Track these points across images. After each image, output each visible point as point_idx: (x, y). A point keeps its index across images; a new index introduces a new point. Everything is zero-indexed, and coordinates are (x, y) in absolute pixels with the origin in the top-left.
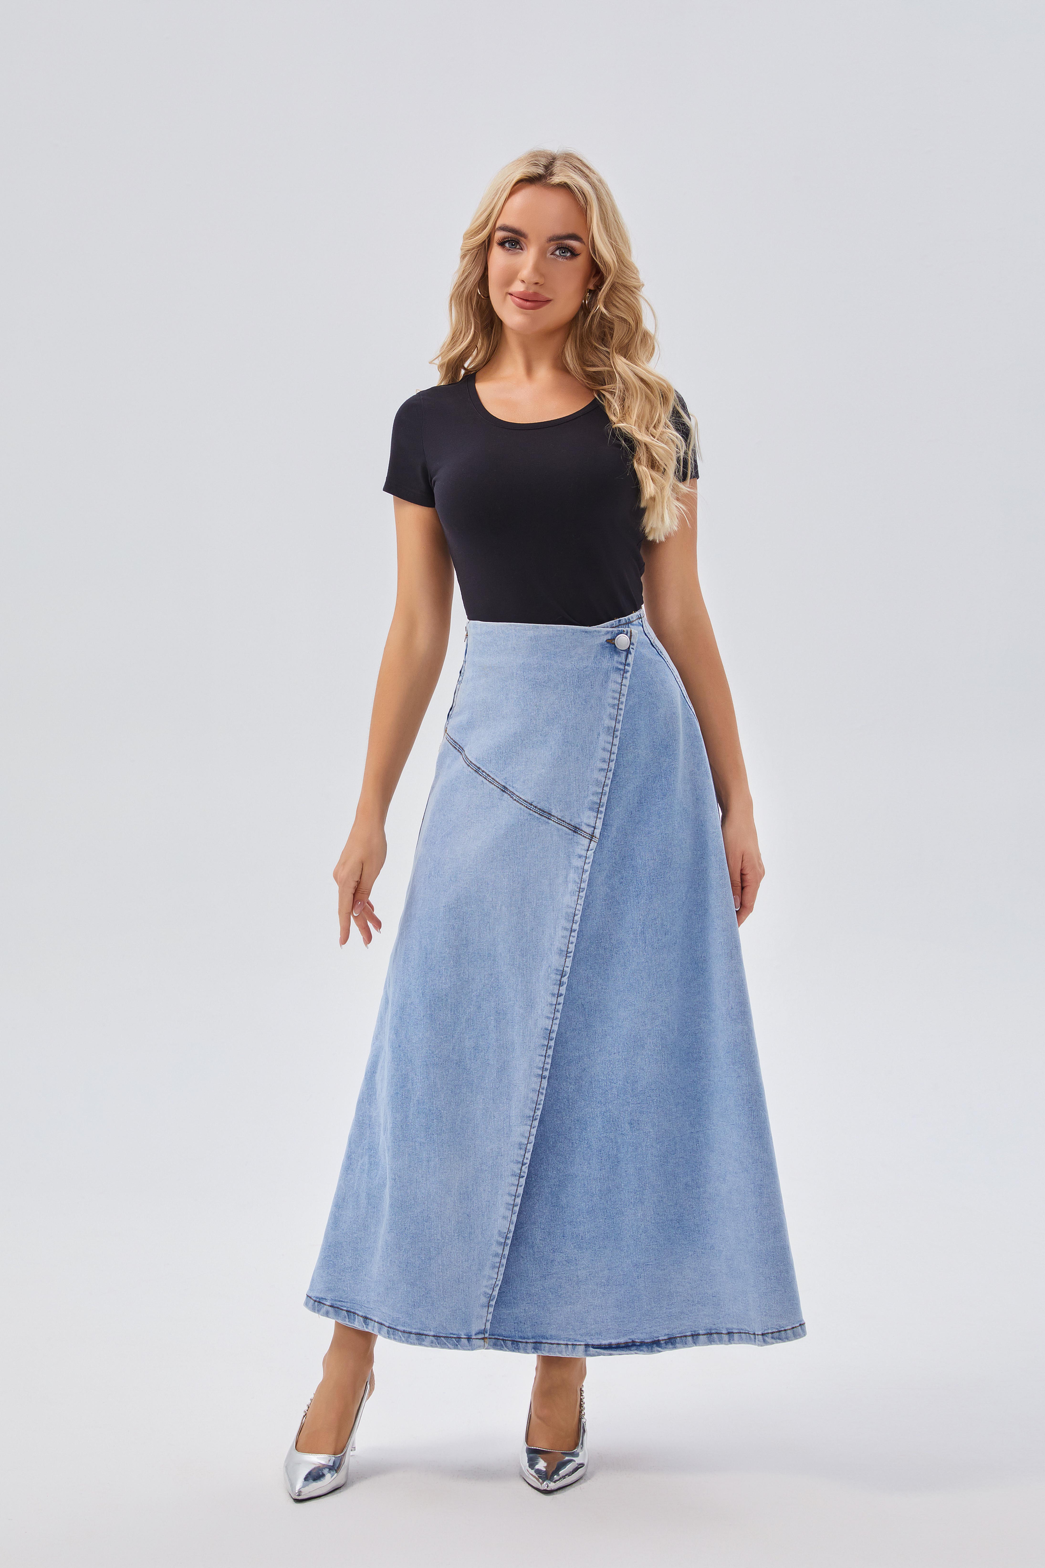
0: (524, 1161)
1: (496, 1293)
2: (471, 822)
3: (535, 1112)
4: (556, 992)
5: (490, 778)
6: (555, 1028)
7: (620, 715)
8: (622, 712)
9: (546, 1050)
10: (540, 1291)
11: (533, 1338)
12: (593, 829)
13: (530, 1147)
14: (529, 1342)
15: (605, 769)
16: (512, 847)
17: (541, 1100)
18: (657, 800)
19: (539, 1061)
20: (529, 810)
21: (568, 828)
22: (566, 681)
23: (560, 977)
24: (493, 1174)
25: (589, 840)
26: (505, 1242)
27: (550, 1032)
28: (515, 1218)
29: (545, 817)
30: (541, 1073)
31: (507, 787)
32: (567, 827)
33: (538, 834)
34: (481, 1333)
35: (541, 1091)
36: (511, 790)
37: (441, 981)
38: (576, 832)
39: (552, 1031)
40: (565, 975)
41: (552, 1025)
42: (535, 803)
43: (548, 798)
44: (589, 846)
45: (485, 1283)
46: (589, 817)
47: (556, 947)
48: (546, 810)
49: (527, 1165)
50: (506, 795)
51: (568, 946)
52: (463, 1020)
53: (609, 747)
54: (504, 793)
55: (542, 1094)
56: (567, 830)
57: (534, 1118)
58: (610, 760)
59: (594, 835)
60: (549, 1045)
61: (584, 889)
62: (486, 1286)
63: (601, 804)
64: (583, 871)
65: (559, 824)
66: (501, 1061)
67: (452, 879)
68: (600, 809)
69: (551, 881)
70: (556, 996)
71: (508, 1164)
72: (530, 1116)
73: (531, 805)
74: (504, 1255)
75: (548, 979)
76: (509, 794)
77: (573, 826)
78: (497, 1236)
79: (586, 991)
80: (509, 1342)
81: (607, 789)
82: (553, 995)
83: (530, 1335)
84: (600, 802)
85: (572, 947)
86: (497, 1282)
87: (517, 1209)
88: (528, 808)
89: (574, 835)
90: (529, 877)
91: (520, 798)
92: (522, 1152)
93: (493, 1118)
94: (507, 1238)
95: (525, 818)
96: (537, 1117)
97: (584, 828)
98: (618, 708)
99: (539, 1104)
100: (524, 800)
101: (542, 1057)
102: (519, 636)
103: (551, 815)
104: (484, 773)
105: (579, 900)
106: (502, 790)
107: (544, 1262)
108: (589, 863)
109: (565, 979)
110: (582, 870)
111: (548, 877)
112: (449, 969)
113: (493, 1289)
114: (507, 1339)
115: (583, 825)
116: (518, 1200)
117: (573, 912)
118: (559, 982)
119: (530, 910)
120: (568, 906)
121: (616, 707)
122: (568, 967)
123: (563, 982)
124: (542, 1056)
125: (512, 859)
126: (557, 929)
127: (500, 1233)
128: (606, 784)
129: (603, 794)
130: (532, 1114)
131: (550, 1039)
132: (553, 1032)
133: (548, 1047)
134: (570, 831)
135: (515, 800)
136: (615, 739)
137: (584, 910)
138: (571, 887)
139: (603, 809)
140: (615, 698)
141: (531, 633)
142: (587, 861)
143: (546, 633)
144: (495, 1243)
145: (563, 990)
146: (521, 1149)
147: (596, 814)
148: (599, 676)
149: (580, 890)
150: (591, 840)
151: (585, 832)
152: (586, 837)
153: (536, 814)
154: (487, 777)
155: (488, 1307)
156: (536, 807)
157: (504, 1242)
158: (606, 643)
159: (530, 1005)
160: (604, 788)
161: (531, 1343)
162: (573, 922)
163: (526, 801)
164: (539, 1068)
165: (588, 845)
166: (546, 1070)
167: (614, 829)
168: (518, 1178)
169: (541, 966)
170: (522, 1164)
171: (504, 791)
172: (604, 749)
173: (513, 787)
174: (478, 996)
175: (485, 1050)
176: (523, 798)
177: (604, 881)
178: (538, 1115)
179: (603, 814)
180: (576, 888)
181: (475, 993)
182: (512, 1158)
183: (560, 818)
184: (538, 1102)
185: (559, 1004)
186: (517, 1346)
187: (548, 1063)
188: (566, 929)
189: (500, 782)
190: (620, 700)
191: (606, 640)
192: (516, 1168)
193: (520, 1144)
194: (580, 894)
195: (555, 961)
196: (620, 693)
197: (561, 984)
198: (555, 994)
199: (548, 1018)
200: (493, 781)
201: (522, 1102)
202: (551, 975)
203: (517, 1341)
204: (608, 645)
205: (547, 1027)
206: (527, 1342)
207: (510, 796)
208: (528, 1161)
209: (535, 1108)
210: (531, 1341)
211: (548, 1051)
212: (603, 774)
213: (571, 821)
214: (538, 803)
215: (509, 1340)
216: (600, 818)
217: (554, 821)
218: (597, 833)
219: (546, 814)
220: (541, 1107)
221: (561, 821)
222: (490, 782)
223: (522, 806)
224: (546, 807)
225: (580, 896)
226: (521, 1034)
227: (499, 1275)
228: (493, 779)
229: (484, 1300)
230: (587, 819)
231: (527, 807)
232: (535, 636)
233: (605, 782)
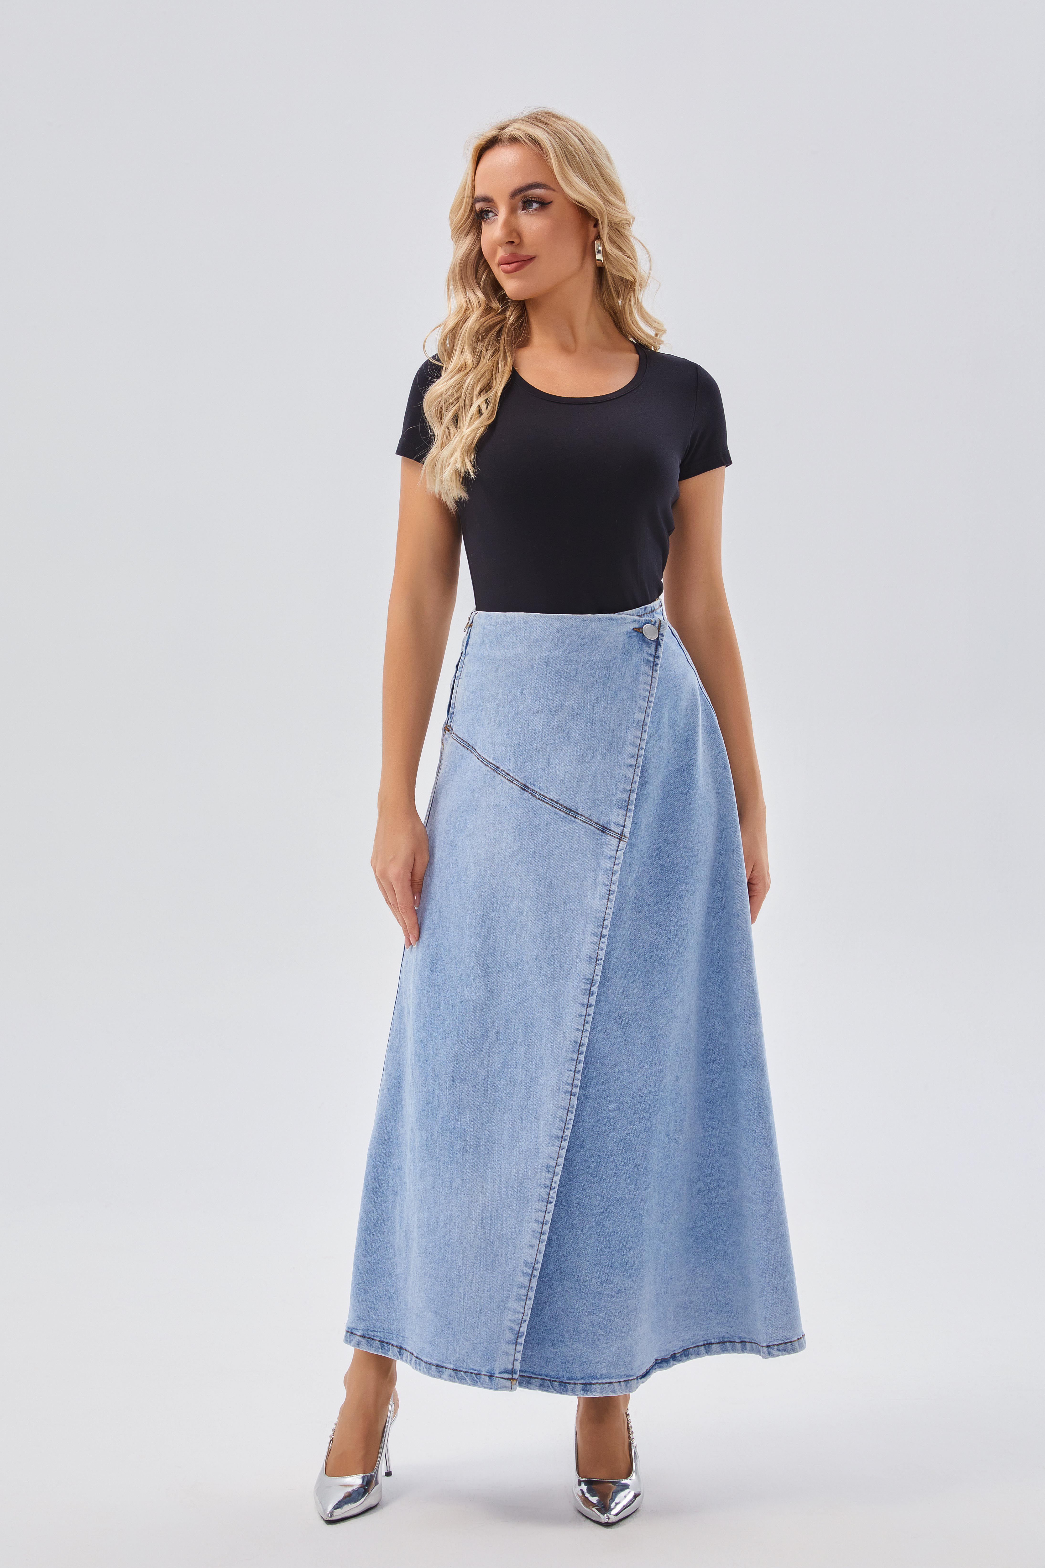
0: (552, 1185)
1: (524, 1329)
2: (490, 823)
3: (564, 1132)
4: (586, 1002)
5: (509, 777)
6: (585, 1041)
7: (650, 708)
8: (652, 705)
9: (576, 1065)
10: (588, 1327)
11: (582, 1378)
12: (622, 828)
13: (559, 1170)
14: (577, 1384)
15: (633, 765)
16: (538, 848)
17: (570, 1119)
18: (681, 795)
19: (568, 1076)
20: (555, 809)
21: (597, 828)
22: (595, 673)
23: (589, 986)
24: (519, 1199)
25: (618, 840)
26: (532, 1274)
27: (580, 1046)
28: (542, 1248)
29: (572, 815)
30: (570, 1090)
31: (528, 785)
32: (595, 827)
33: (564, 834)
34: (508, 1373)
35: (570, 1109)
36: (532, 788)
37: (470, 992)
38: (604, 832)
39: (581, 1044)
40: (595, 984)
41: (581, 1038)
42: (562, 801)
43: (574, 795)
44: (619, 846)
45: (510, 1316)
46: (618, 816)
47: (585, 955)
48: (573, 808)
49: (556, 1190)
50: (526, 794)
51: (598, 953)
52: (492, 1034)
53: (637, 741)
54: (524, 791)
55: (572, 1112)
56: (595, 829)
57: (563, 1138)
58: (638, 756)
59: (623, 834)
60: (579, 1059)
61: (614, 891)
62: (512, 1321)
63: (630, 802)
64: (613, 873)
65: (587, 823)
66: (529, 1077)
67: (477, 884)
68: (629, 807)
69: (579, 884)
70: (586, 1006)
71: (535, 1188)
72: (558, 1137)
73: (557, 803)
74: (532, 1287)
75: (577, 988)
76: (530, 793)
77: (601, 826)
78: (522, 1266)
79: (622, 1001)
80: (556, 1383)
81: (635, 786)
82: (583, 1005)
83: (578, 1375)
84: (629, 800)
85: (602, 954)
86: (524, 1318)
87: (545, 1237)
88: (554, 807)
89: (602, 835)
90: (555, 880)
91: (545, 797)
92: (550, 1175)
93: (520, 1138)
94: (534, 1269)
95: (551, 817)
96: (566, 1138)
97: (613, 827)
98: (648, 700)
99: (569, 1124)
100: (549, 799)
101: (571, 1073)
102: (544, 628)
103: (578, 814)
104: (503, 772)
105: (609, 903)
106: (522, 788)
107: (591, 1296)
108: (619, 864)
109: (595, 989)
110: (611, 872)
111: (576, 880)
112: (477, 979)
113: (521, 1325)
114: (554, 1379)
115: (612, 824)
116: (547, 1228)
117: (603, 916)
118: (588, 992)
119: (558, 915)
120: (597, 910)
121: (647, 700)
122: (598, 975)
123: (593, 991)
124: (571, 1071)
125: (538, 861)
126: (586, 935)
127: (526, 1263)
128: (634, 781)
129: (632, 791)
130: (560, 1134)
131: (579, 1053)
132: (583, 1045)
133: (577, 1061)
134: (599, 831)
135: (539, 799)
136: (643, 733)
137: (615, 914)
138: (601, 889)
139: (632, 807)
140: (646, 690)
141: (557, 624)
142: (617, 862)
143: (572, 623)
144: (520, 1274)
145: (593, 1000)
146: (548, 1171)
147: (625, 812)
148: (629, 667)
149: (610, 893)
150: (620, 840)
151: (614, 832)
152: (615, 837)
153: (562, 813)
154: (506, 775)
155: (516, 1345)
156: (562, 805)
157: (530, 1273)
158: (633, 631)
159: (558, 1016)
160: (633, 785)
161: (580, 1384)
162: (603, 927)
163: (551, 800)
164: (569, 1084)
165: (617, 845)
166: (576, 1086)
167: (642, 827)
168: (546, 1203)
169: (569, 974)
170: (550, 1189)
171: (524, 790)
172: (633, 744)
173: (535, 785)
174: (506, 1008)
175: (513, 1065)
176: (548, 797)
177: (634, 882)
178: (567, 1136)
179: (632, 812)
180: (605, 891)
181: (504, 1004)
182: (539, 1181)
183: (587, 816)
184: (567, 1122)
185: (589, 1015)
186: (565, 1388)
187: (577, 1079)
188: (595, 935)
189: (520, 780)
190: (651, 692)
191: (632, 628)
192: (543, 1192)
193: (548, 1166)
194: (610, 897)
195: (584, 968)
196: (651, 685)
197: (590, 994)
198: (584, 1004)
199: (577, 1030)
200: (512, 780)
201: (550, 1120)
202: (581, 984)
203: (564, 1383)
204: (635, 634)
205: (576, 1040)
206: (575, 1384)
207: (532, 794)
208: (557, 1186)
209: (565, 1127)
210: (580, 1382)
211: (578, 1066)
212: (631, 770)
213: (599, 820)
214: (564, 801)
215: (556, 1381)
216: (629, 817)
217: (581, 820)
218: (627, 832)
219: (572, 813)
220: (570, 1126)
221: (588, 821)
222: (509, 780)
223: (547, 805)
224: (573, 805)
225: (611, 899)
226: (550, 1047)
227: (526, 1309)
228: (512, 777)
229: (509, 1336)
230: (615, 817)
231: (552, 806)
232: (561, 627)
233: (633, 779)
